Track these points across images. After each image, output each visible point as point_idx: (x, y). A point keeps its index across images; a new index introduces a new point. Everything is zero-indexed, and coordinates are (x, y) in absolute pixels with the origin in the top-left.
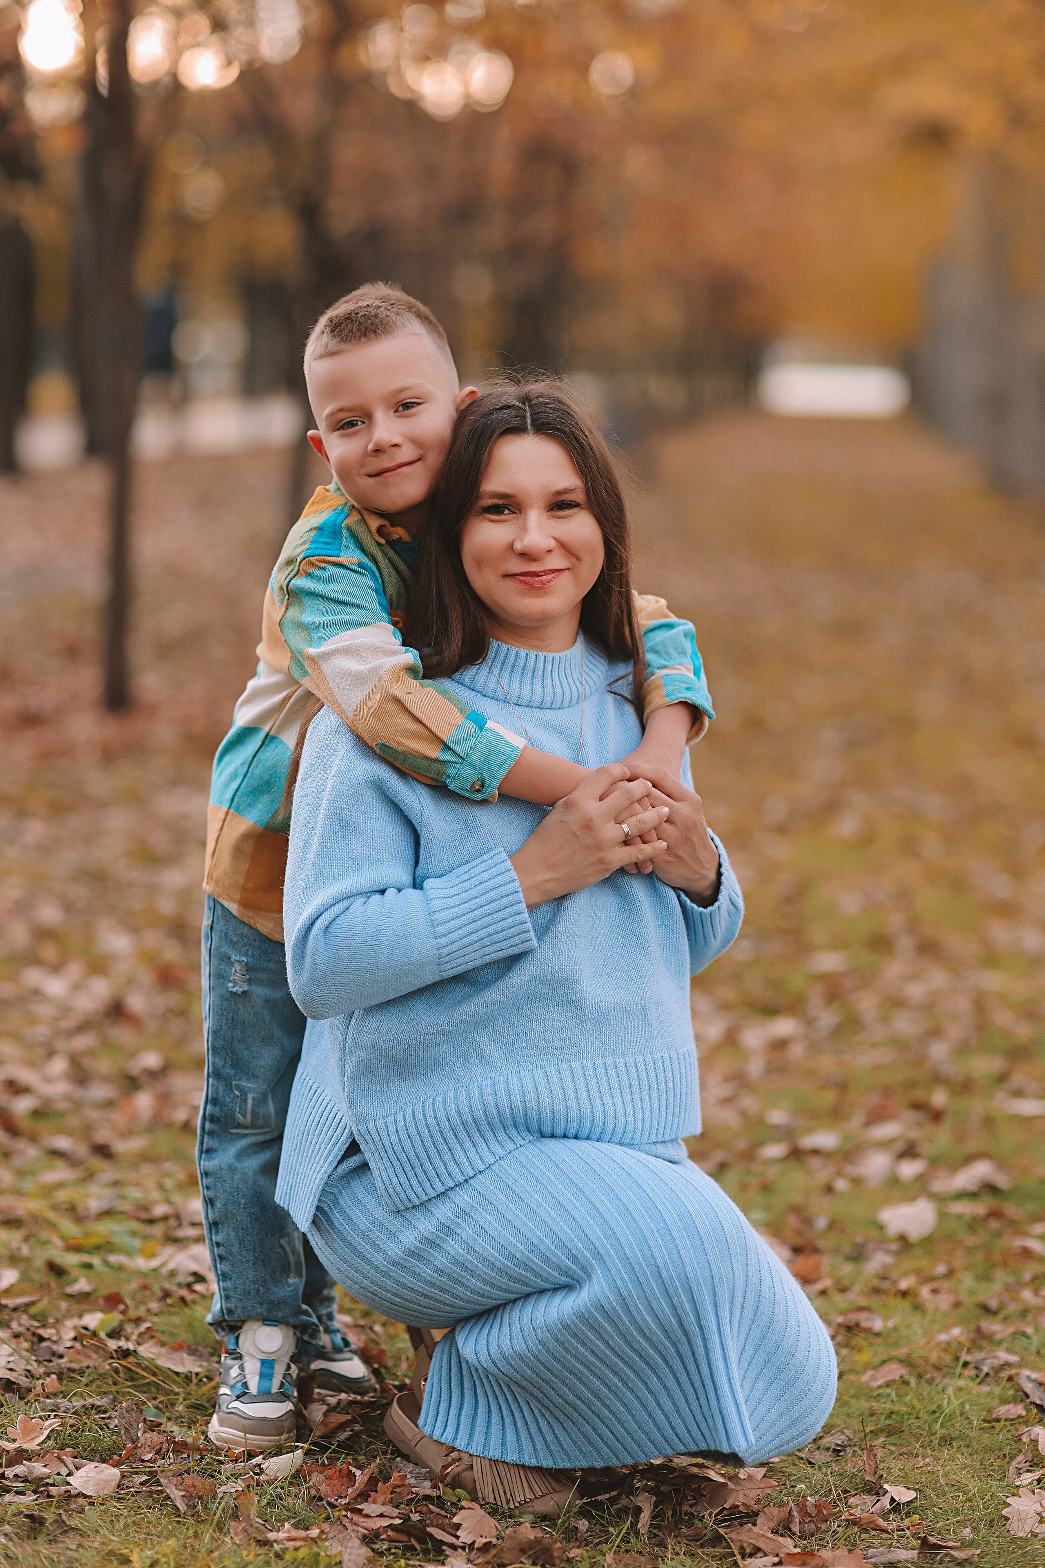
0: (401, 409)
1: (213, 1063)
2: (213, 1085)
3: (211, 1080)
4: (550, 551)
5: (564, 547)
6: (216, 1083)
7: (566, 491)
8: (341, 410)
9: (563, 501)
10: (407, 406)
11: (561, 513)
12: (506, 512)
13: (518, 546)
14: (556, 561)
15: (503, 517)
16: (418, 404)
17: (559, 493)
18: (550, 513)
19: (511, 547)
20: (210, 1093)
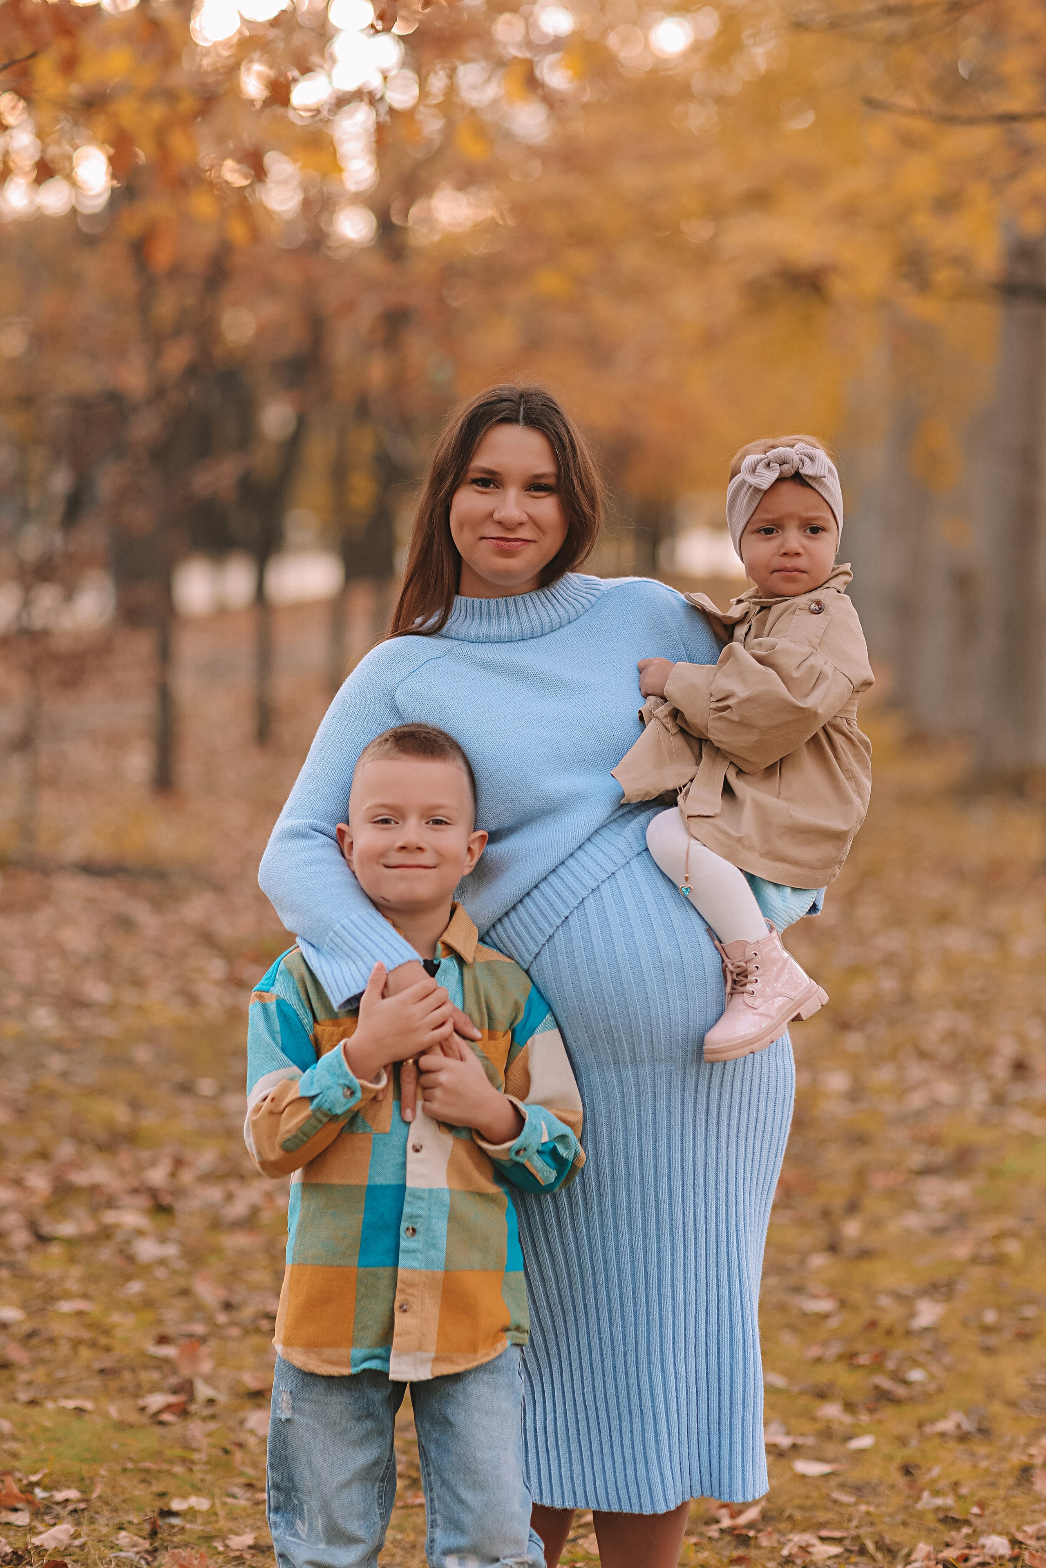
0: (431, 823)
1: (272, 1478)
2: (274, 1497)
3: (271, 1493)
4: (521, 524)
5: (534, 521)
6: (276, 1494)
7: (542, 476)
8: (383, 806)
9: (540, 484)
10: (437, 822)
11: (537, 494)
12: (492, 486)
13: (496, 516)
14: (524, 533)
15: (488, 490)
16: (446, 823)
17: (538, 477)
18: (527, 492)
19: (491, 515)
20: (272, 1503)
